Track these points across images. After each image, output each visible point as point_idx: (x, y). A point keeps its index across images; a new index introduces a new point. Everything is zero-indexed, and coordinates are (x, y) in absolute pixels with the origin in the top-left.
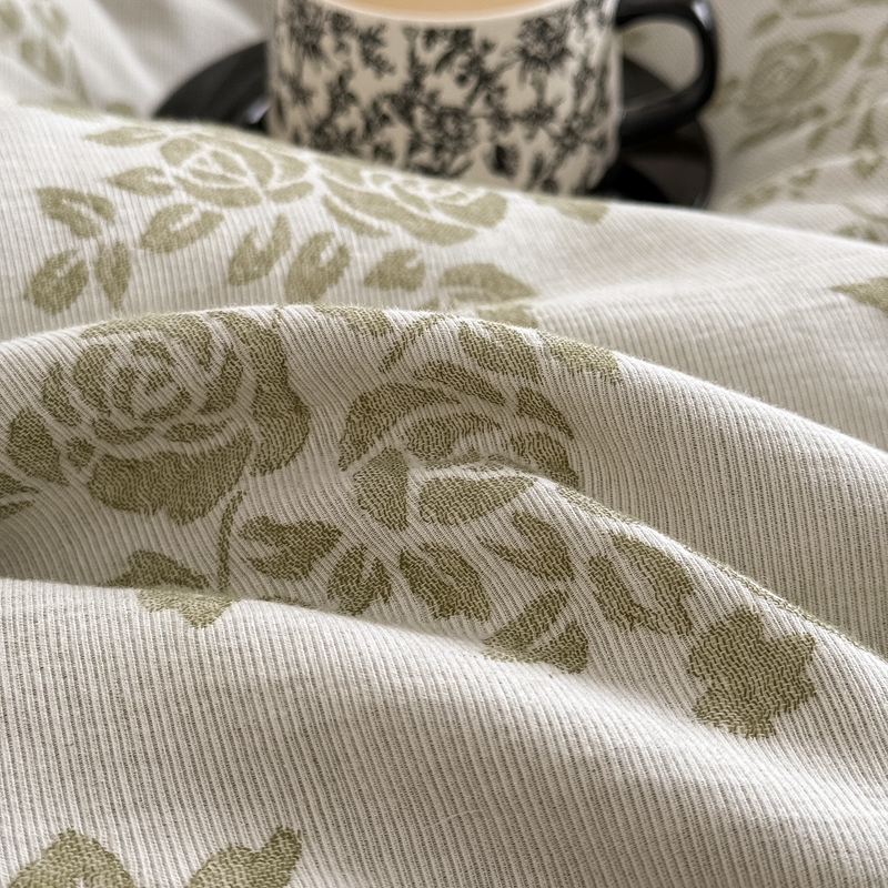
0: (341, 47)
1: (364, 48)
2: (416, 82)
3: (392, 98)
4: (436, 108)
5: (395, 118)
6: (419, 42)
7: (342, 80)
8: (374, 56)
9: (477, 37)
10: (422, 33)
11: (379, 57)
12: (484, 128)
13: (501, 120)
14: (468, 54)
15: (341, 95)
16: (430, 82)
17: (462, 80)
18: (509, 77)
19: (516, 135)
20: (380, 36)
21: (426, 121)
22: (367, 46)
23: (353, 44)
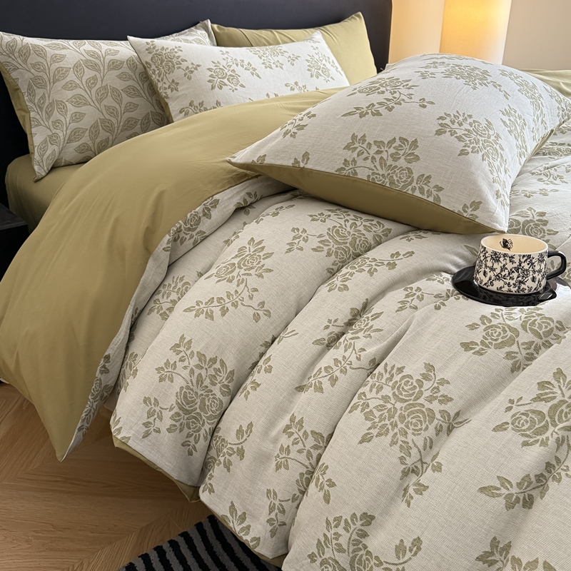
0: (505, 260)
2: (520, 265)
3: (515, 268)
4: (523, 269)
5: (515, 271)
6: (521, 257)
9: (531, 256)
12: (531, 273)
13: (534, 272)
14: (530, 259)
15: (503, 268)
16: (522, 265)
17: (528, 264)
18: (536, 264)
19: (536, 275)
20: (514, 257)
21: (521, 272)
22: (511, 259)
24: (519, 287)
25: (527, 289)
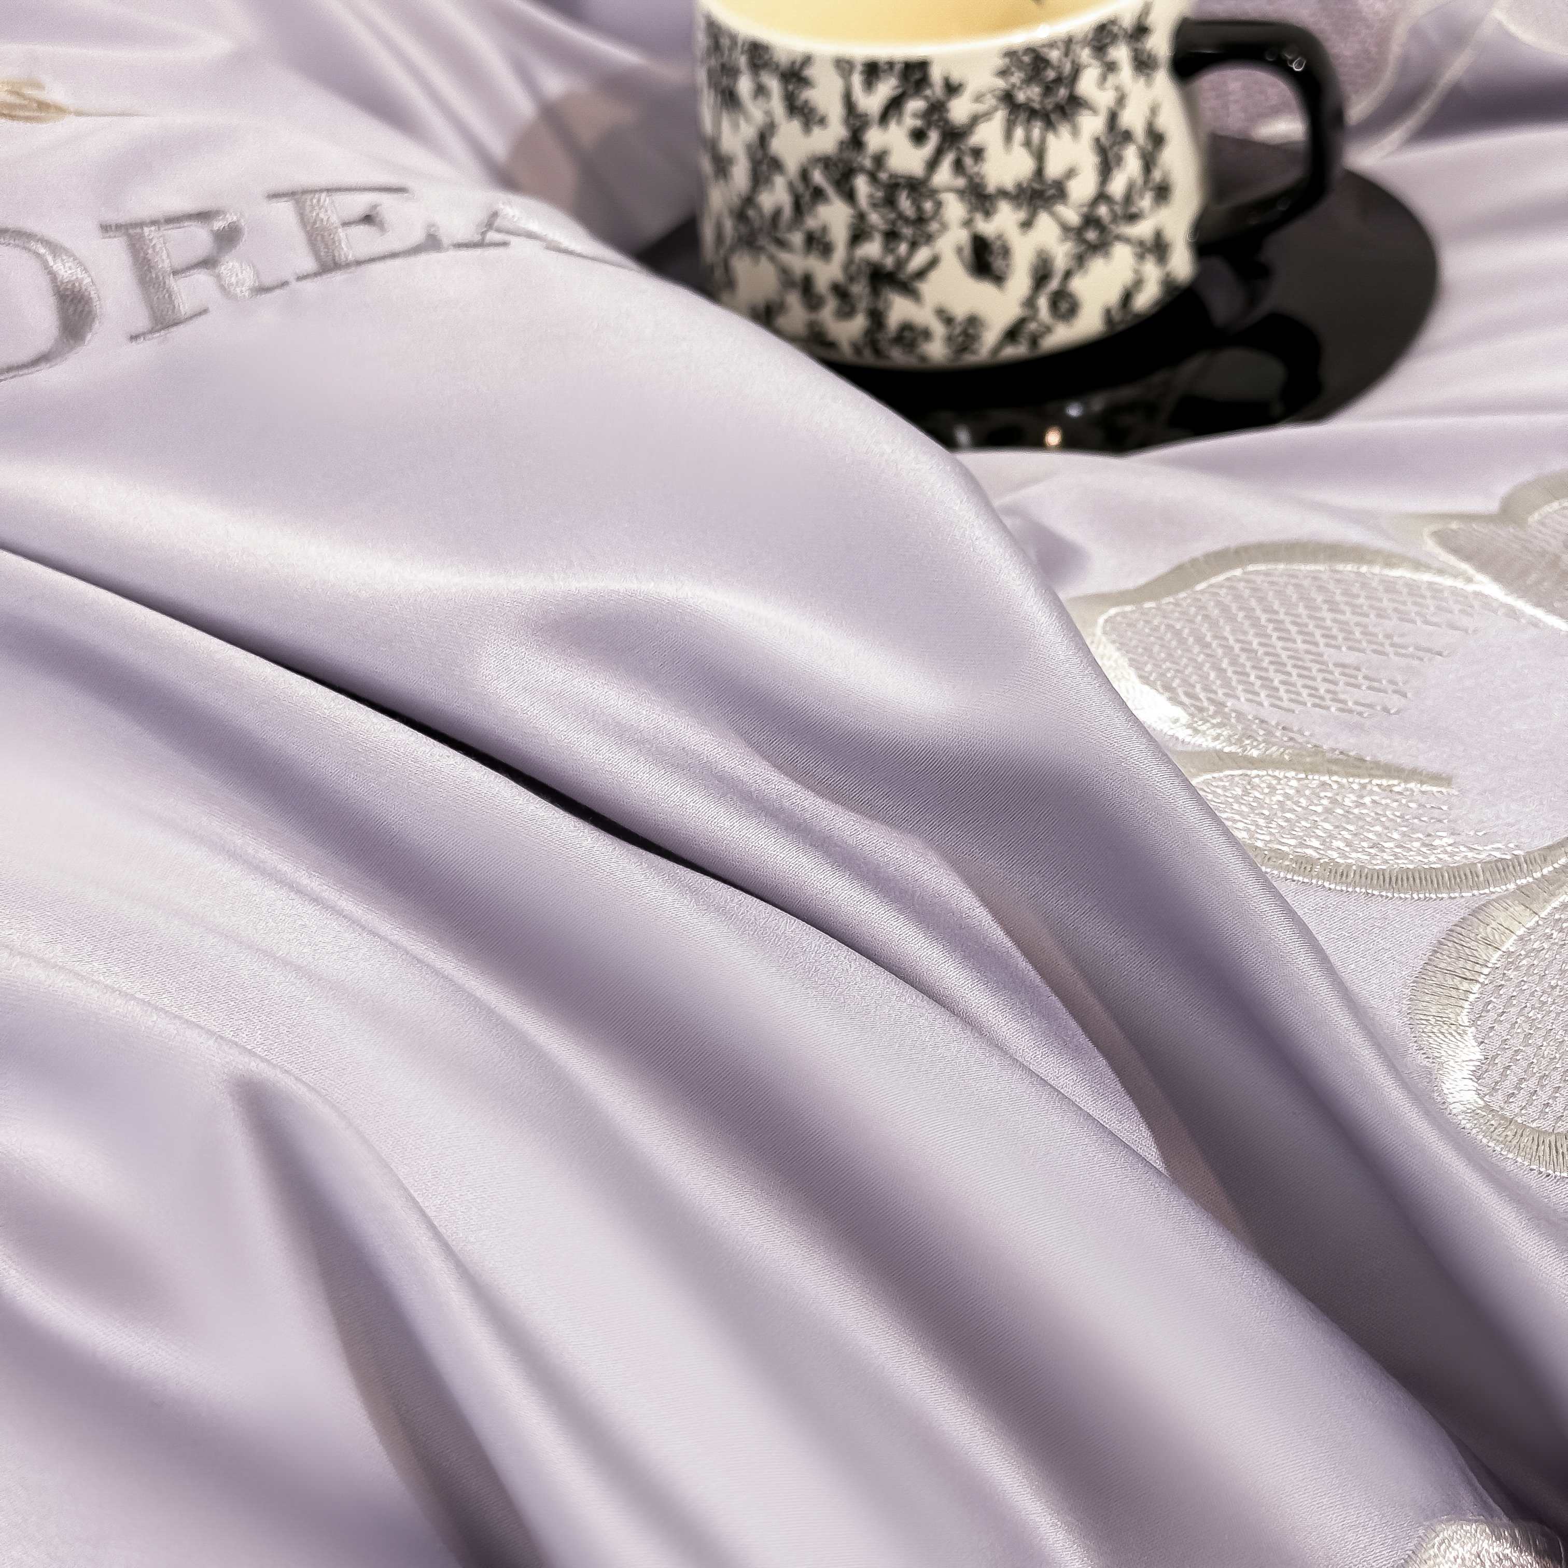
0: (760, 91)
1: (786, 90)
2: (856, 141)
3: (826, 162)
4: (883, 176)
5: (830, 191)
6: (857, 80)
7: (764, 137)
8: (799, 103)
9: (936, 74)
10: (859, 68)
11: (806, 102)
12: (954, 207)
13: (979, 197)
14: (926, 98)
15: (763, 161)
16: (874, 138)
17: (918, 136)
18: (989, 135)
19: (1003, 222)
20: (809, 72)
21: (871, 196)
22: (790, 87)
23: (774, 84)
24: (877, 318)
25: (939, 329)
